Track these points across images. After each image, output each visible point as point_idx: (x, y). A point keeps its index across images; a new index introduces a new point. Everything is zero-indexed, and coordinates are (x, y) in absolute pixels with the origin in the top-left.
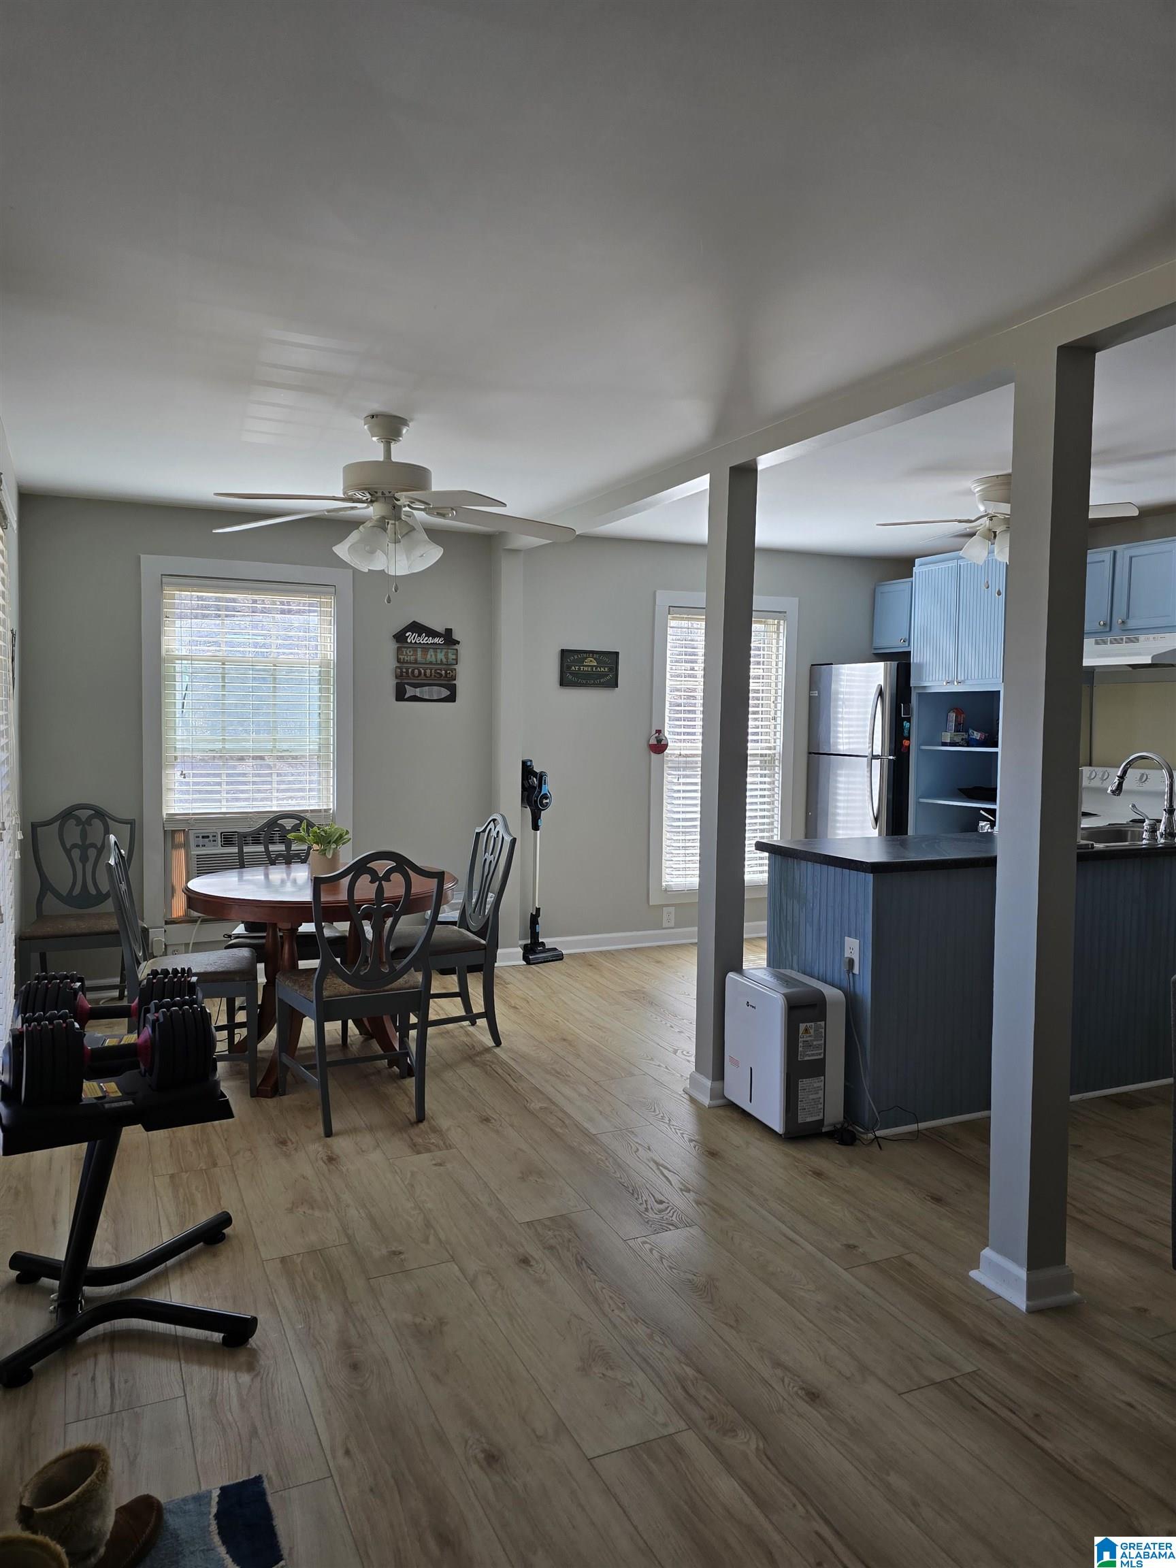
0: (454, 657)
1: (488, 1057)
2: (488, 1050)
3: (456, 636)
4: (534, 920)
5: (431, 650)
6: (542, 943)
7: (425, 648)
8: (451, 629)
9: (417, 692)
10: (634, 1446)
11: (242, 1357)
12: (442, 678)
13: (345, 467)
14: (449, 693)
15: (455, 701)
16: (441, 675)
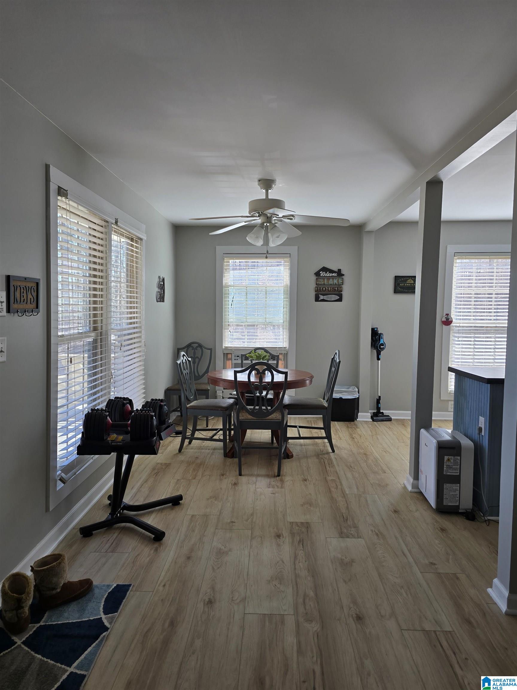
0: (342, 281)
1: (326, 456)
2: (328, 453)
3: (343, 272)
4: (378, 401)
5: (331, 279)
6: (382, 412)
7: (329, 278)
8: (341, 269)
9: (325, 297)
10: (266, 614)
11: (156, 545)
12: (336, 291)
13: (250, 202)
14: (339, 298)
15: (341, 301)
16: (335, 290)
